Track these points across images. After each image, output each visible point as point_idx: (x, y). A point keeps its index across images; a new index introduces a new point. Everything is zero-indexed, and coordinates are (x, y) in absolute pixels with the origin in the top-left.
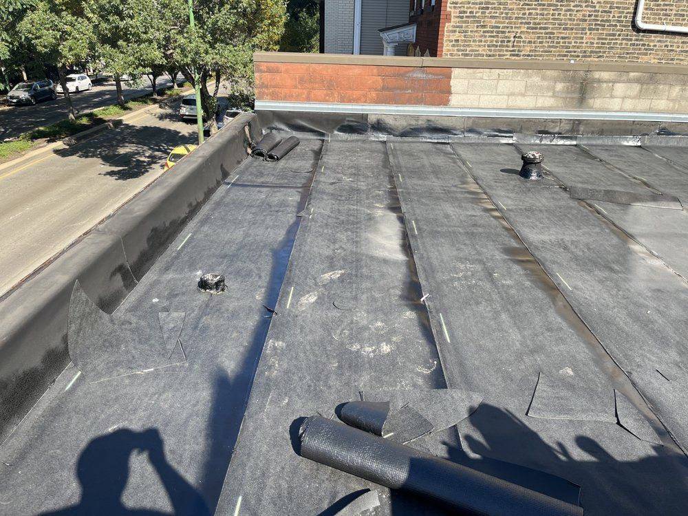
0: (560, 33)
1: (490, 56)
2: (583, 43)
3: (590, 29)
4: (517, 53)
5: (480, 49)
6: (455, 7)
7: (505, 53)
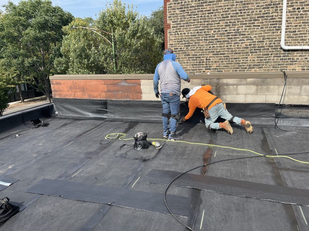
0: (233, 56)
1: (194, 70)
2: (248, 60)
3: (251, 53)
4: (209, 68)
5: (188, 67)
6: (172, 47)
7: (202, 68)
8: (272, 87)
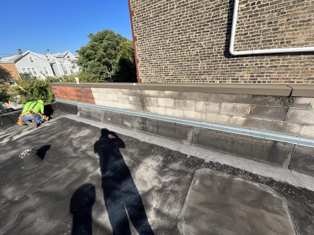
2: (198, 67)
4: (167, 74)
6: (139, 57)
7: (162, 75)
8: (188, 101)
